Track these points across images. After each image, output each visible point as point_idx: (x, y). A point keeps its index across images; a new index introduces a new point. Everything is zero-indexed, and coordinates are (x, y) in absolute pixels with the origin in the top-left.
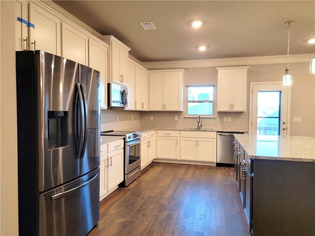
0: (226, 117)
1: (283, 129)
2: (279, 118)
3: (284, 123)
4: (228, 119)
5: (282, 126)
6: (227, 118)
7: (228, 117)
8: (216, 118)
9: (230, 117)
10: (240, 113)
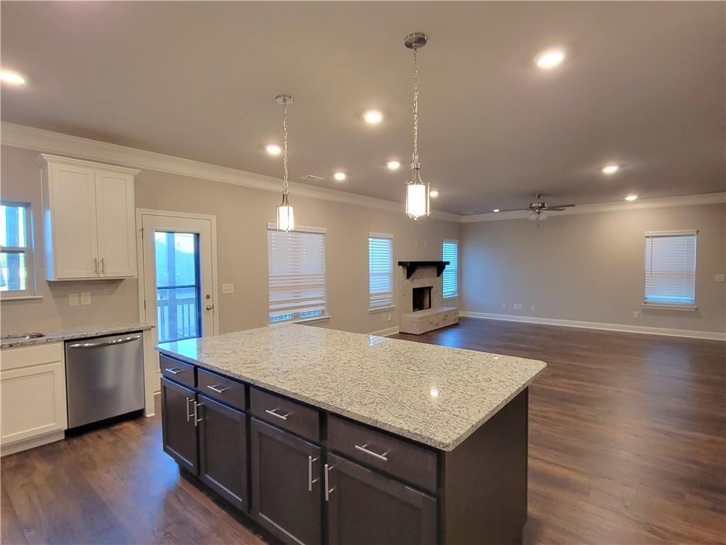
0: (77, 294)
1: (208, 309)
2: (198, 287)
3: (208, 297)
4: (82, 298)
5: (205, 303)
6: (80, 296)
7: (82, 293)
8: (41, 299)
9: (89, 293)
10: (114, 282)
